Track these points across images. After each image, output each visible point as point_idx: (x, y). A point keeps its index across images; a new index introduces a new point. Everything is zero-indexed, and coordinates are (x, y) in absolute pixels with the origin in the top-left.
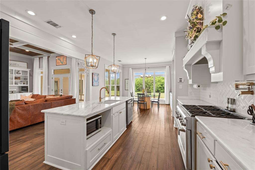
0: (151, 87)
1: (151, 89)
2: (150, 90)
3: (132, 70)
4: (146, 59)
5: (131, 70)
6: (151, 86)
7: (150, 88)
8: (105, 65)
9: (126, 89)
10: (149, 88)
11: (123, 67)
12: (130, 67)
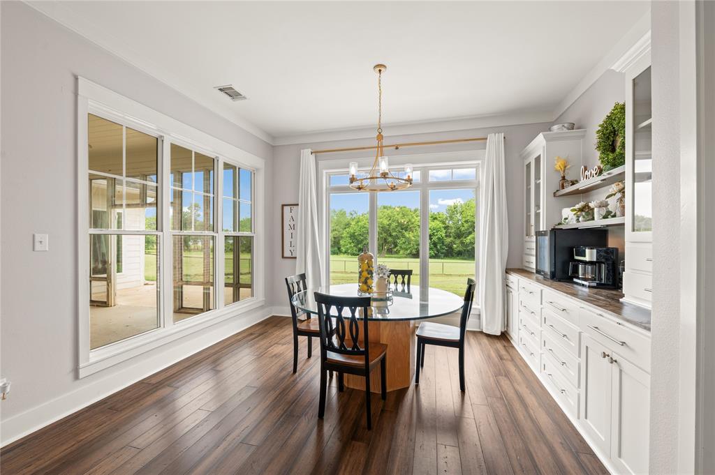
0: (398, 241)
1: (398, 248)
2: (395, 250)
3: (312, 158)
4: (380, 67)
5: (308, 159)
6: (398, 239)
7: (396, 246)
8: (76, 79)
9: (287, 254)
10: (393, 245)
11: (273, 147)
12: (304, 146)
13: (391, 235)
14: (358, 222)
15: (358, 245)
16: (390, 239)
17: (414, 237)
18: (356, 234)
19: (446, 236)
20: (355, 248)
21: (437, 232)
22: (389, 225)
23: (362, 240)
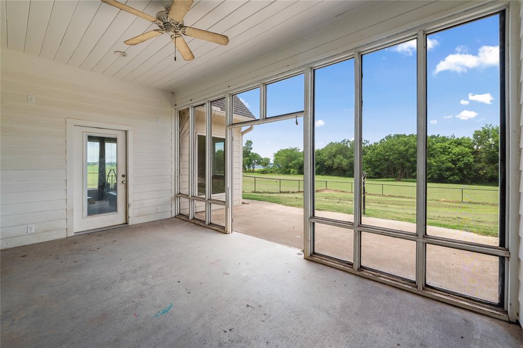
13: (408, 161)
14: (374, 150)
15: (375, 169)
16: (408, 164)
17: (435, 162)
18: (372, 160)
19: (475, 162)
20: (372, 173)
21: (463, 157)
22: (407, 151)
23: (379, 165)
